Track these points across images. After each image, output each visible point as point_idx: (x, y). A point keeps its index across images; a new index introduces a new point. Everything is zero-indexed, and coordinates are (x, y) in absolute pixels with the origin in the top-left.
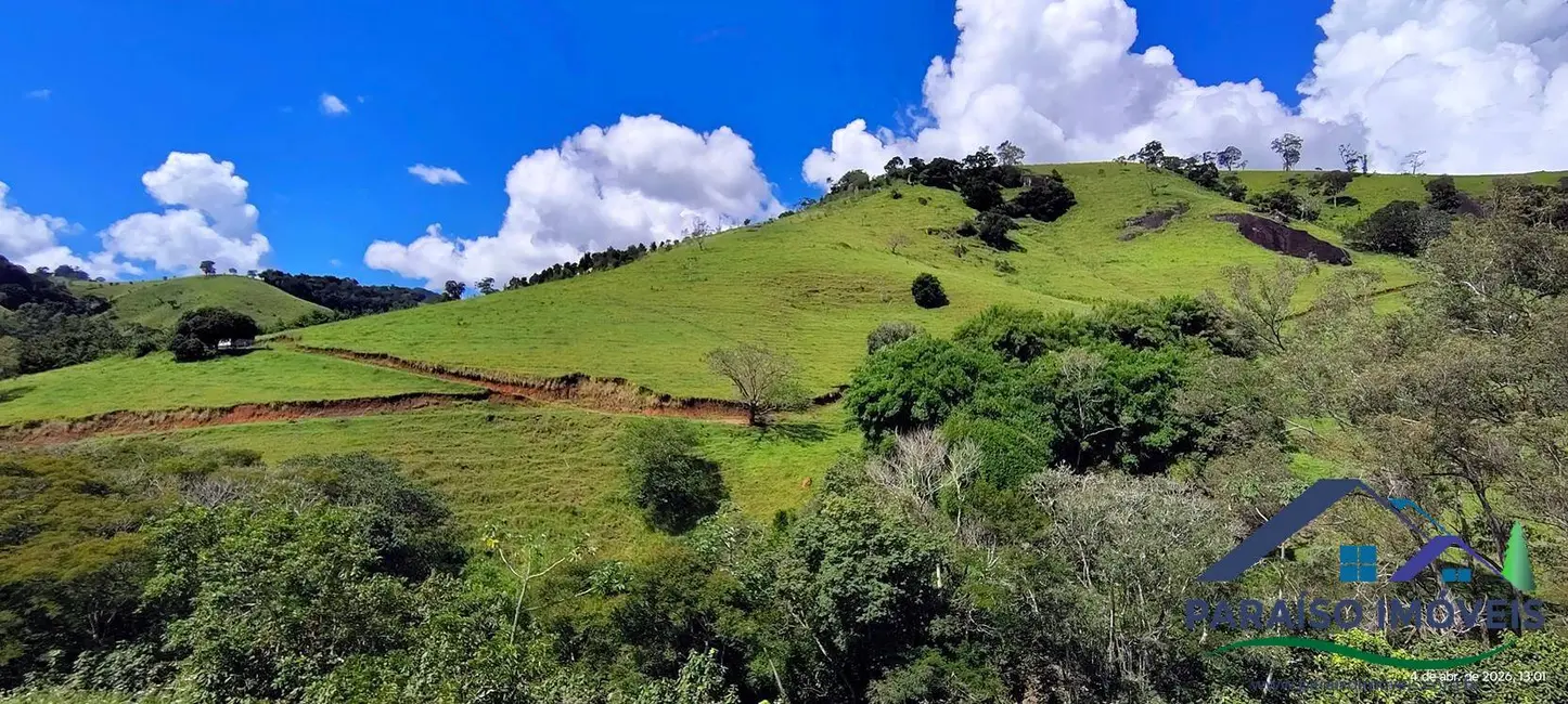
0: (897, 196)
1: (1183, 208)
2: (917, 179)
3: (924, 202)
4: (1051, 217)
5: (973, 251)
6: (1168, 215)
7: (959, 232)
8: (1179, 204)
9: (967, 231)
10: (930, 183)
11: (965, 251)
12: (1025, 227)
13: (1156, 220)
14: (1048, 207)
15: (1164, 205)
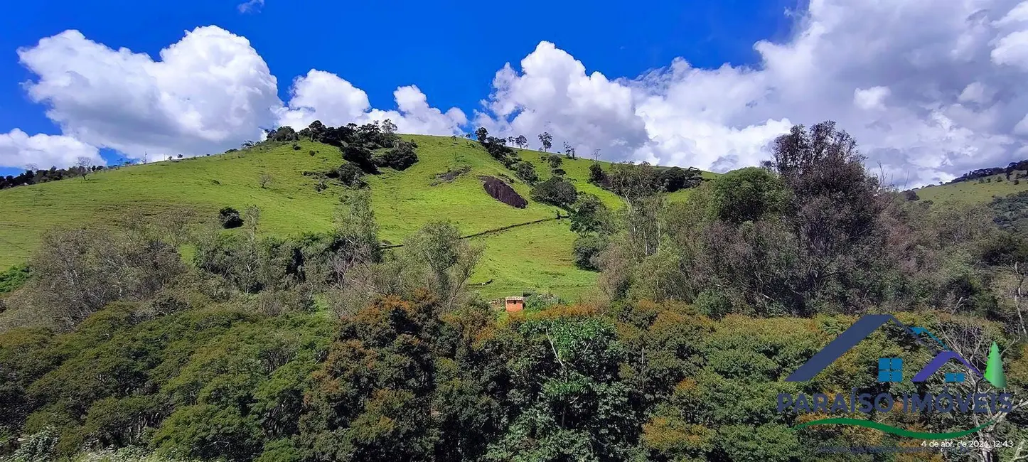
0: (298, 148)
1: (467, 170)
2: (317, 138)
3: (313, 154)
4: (402, 168)
5: (332, 188)
6: (458, 173)
7: (326, 175)
8: (466, 167)
9: (333, 175)
10: (325, 141)
11: (325, 187)
12: (383, 173)
13: (451, 176)
14: (400, 162)
15: (460, 166)
